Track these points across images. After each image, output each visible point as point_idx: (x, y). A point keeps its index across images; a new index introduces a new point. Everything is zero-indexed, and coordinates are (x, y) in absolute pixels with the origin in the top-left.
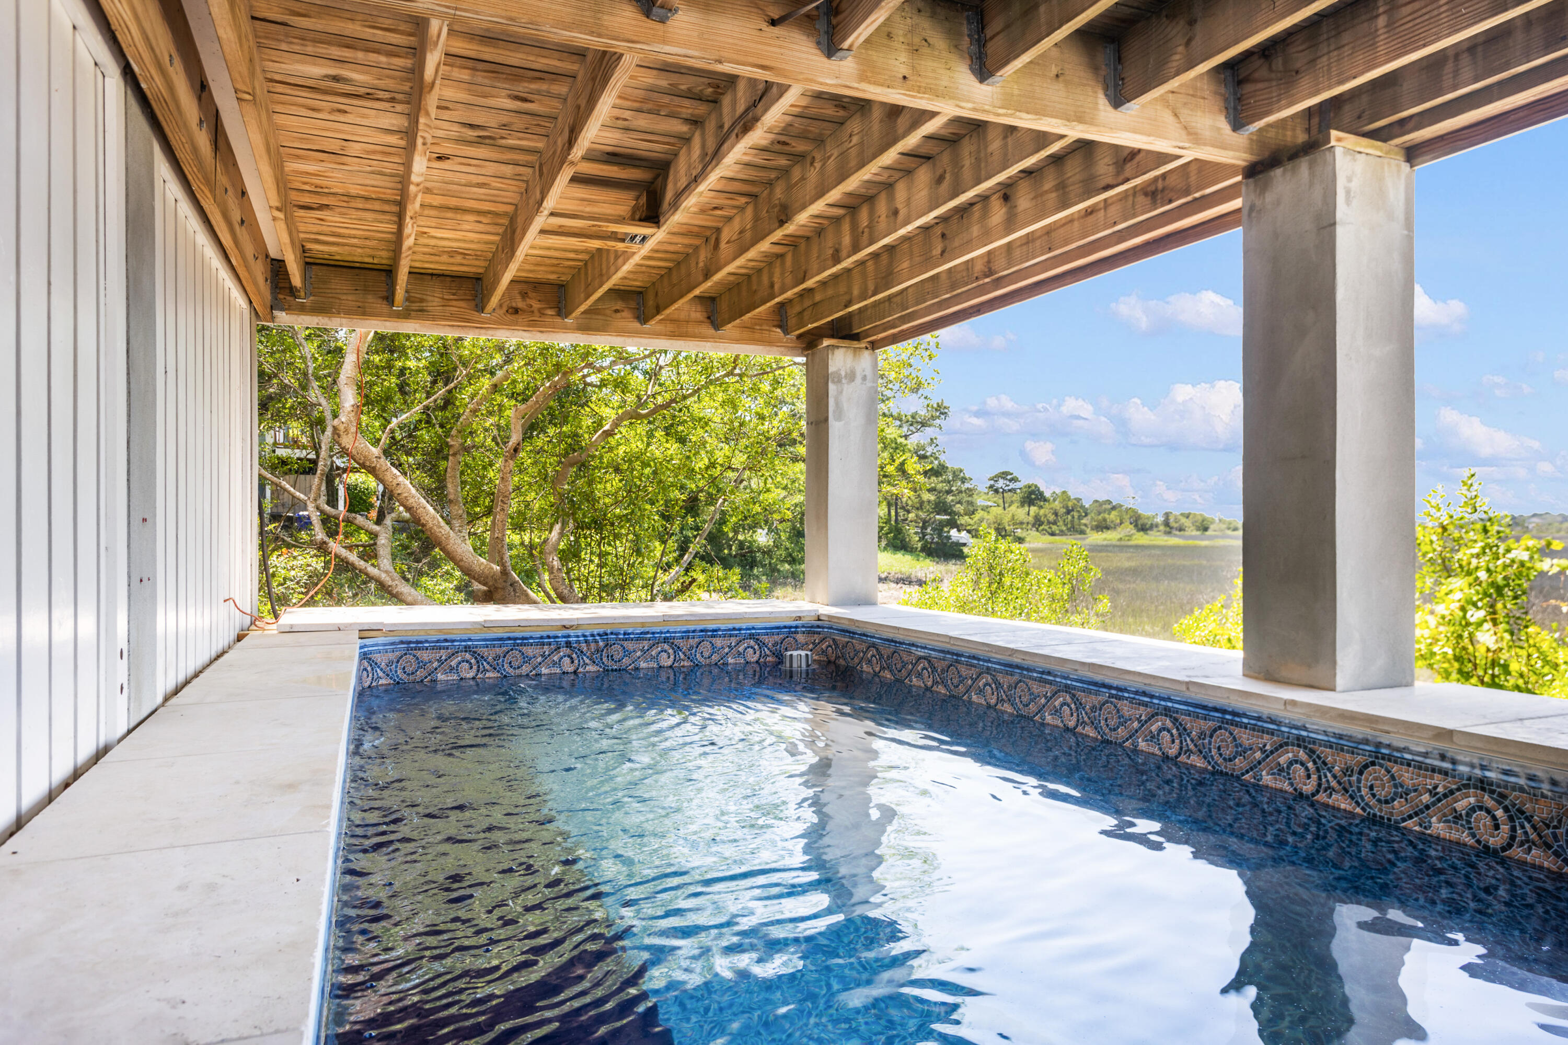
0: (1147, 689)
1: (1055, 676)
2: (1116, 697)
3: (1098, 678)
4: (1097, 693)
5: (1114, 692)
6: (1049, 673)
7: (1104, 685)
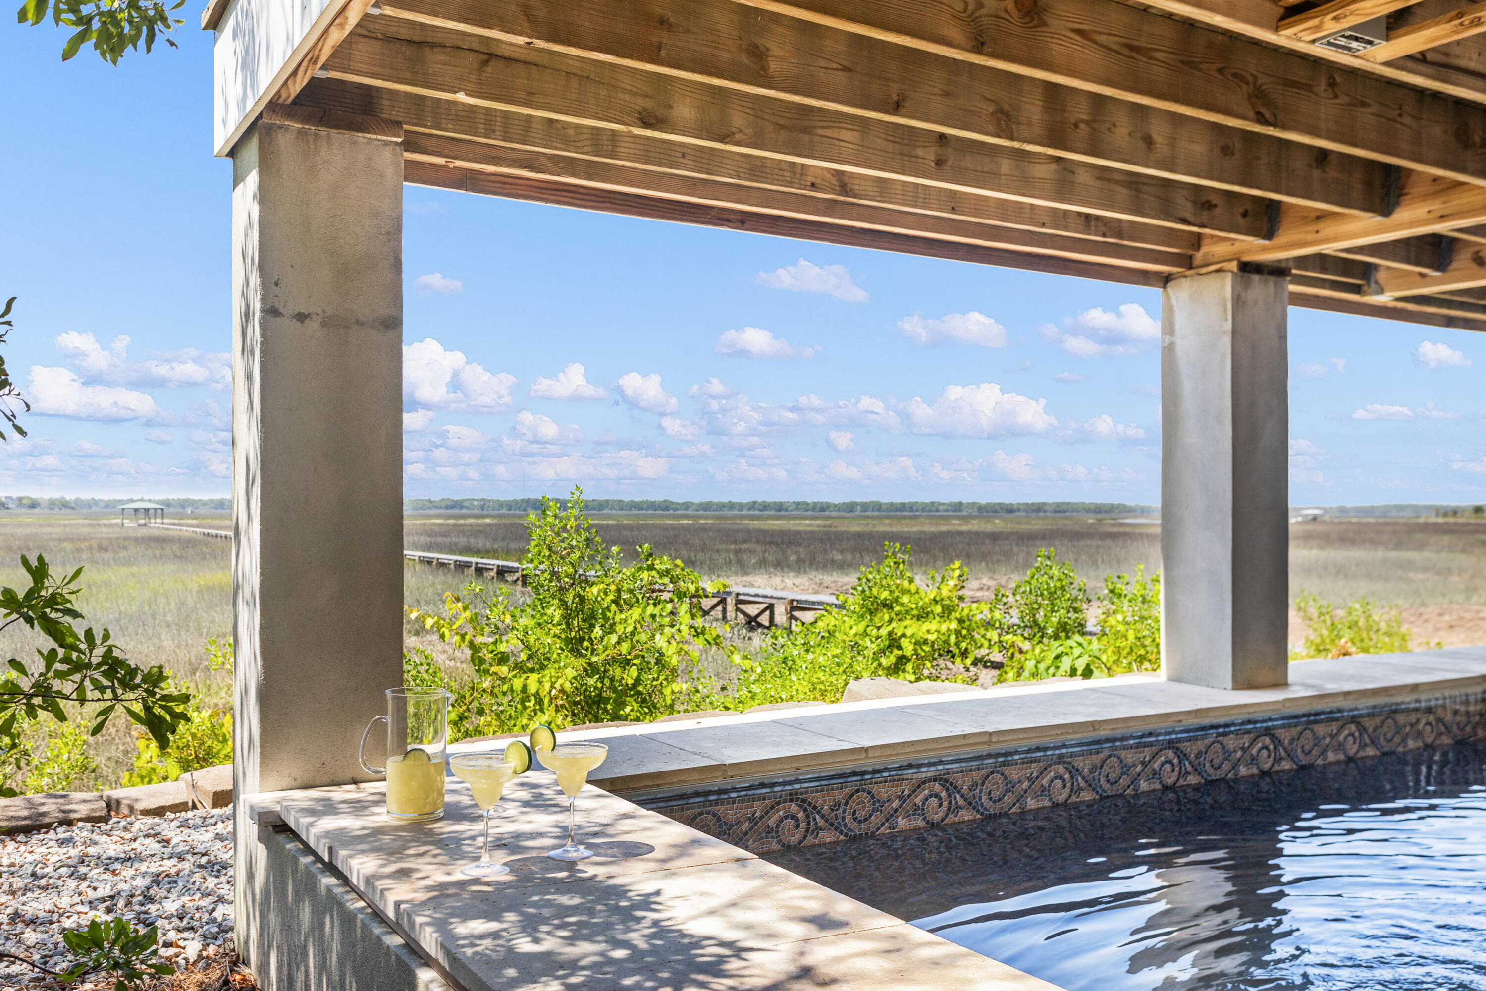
0: (1251, 717)
1: (1159, 734)
2: (1219, 735)
3: (1206, 722)
4: (1203, 737)
5: (1221, 730)
6: (1150, 734)
7: (1212, 727)
